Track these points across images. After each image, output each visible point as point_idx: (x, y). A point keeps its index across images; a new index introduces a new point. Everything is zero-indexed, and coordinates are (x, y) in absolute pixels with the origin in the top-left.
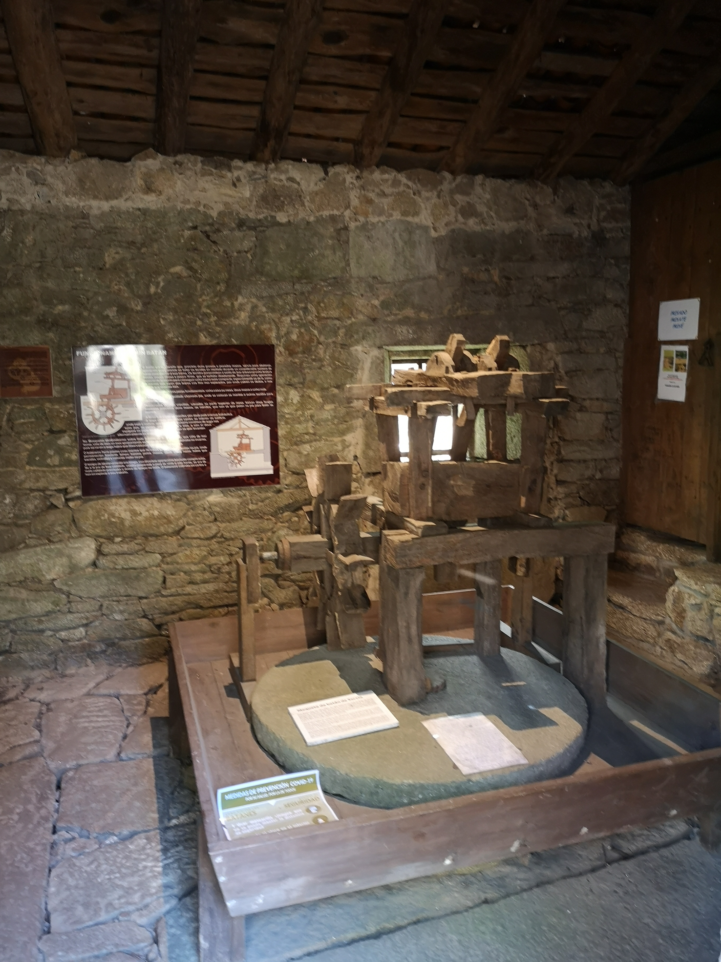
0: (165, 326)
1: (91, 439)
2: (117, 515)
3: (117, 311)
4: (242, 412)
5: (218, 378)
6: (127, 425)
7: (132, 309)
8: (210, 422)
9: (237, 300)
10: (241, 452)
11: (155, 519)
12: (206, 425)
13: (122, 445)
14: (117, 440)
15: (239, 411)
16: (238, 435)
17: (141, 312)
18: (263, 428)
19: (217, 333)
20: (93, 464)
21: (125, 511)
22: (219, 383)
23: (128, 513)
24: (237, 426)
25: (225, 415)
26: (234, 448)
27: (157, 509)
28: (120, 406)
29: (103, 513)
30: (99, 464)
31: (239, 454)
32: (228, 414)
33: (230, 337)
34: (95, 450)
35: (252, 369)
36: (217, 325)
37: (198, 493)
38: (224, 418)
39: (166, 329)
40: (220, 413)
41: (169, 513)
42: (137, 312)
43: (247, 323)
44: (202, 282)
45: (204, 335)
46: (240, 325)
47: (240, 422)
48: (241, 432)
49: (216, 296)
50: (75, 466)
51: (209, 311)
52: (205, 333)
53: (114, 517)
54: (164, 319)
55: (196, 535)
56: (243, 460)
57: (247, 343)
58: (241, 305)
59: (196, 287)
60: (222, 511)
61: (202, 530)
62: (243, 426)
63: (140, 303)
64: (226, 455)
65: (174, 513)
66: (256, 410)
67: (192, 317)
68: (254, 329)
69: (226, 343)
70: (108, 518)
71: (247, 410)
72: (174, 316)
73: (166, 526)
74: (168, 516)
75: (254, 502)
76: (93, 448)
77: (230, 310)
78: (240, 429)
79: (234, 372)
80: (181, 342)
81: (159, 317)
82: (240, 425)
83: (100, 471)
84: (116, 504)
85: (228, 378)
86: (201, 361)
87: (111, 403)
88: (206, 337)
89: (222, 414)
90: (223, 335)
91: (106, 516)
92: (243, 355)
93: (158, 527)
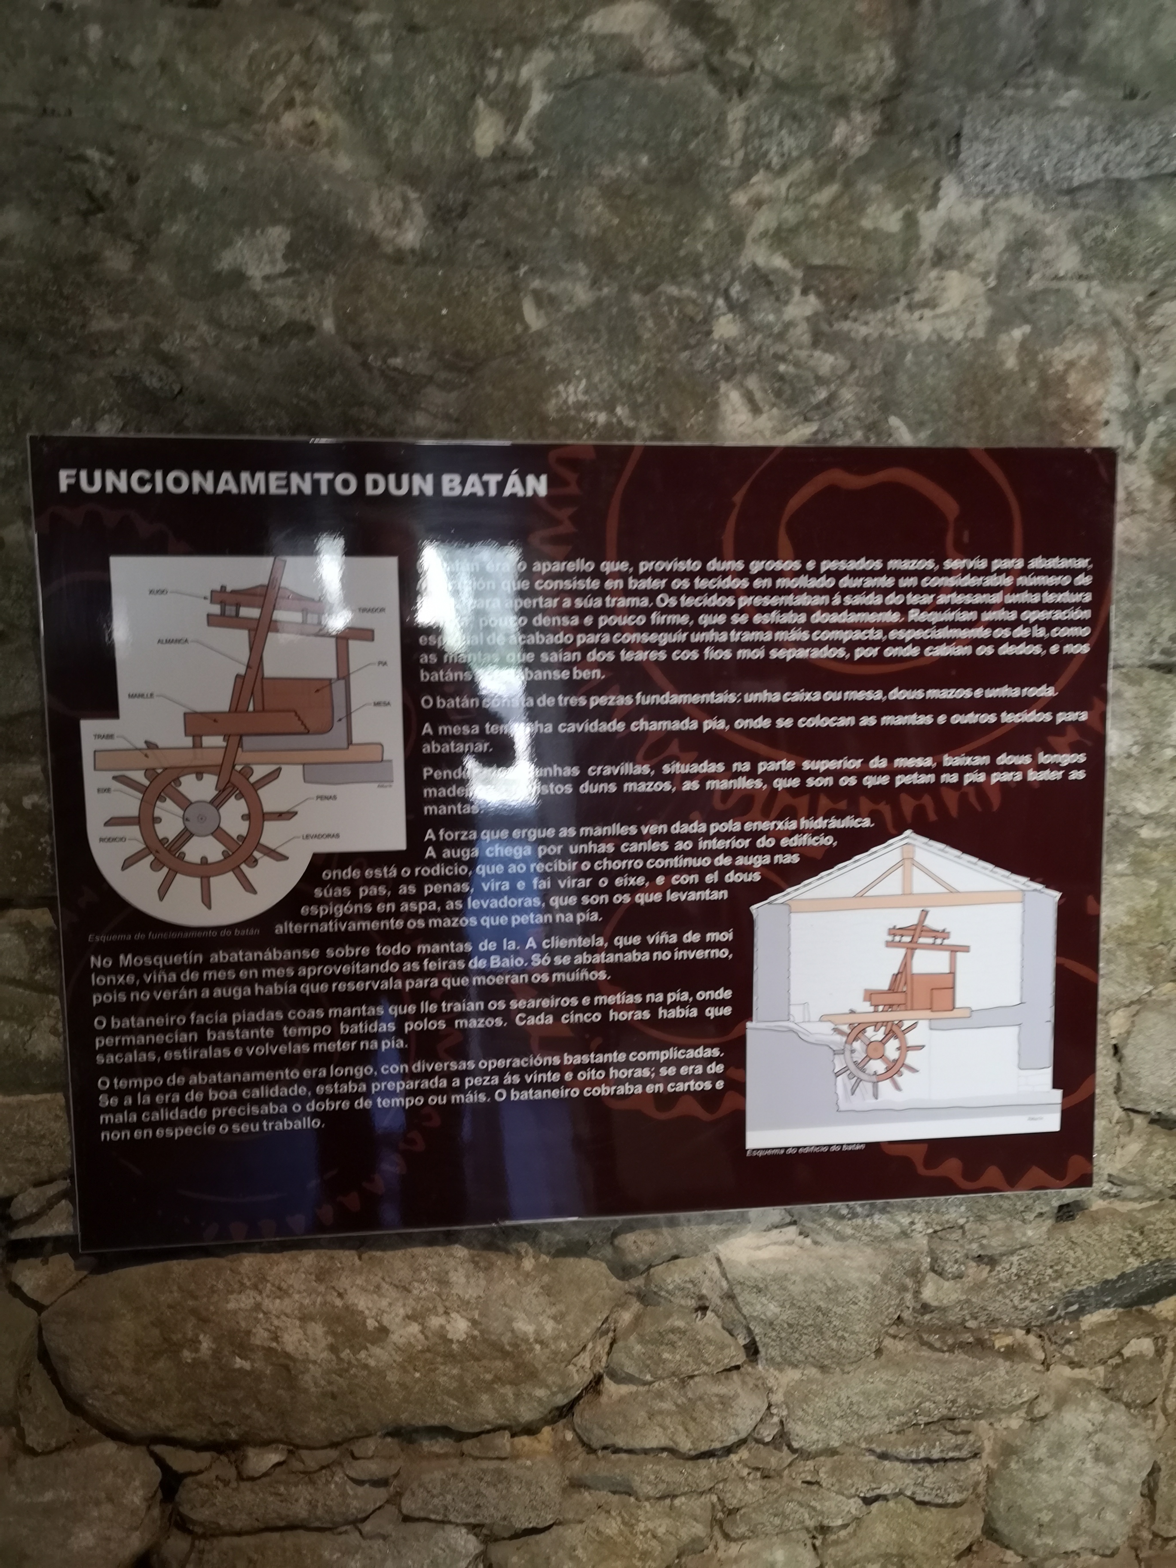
0: (544, 339)
1: (138, 949)
2: (260, 1336)
3: (292, 251)
4: (920, 811)
5: (810, 627)
6: (327, 875)
7: (373, 243)
8: (759, 861)
9: (933, 201)
10: (907, 1018)
11: (450, 1357)
12: (731, 877)
13: (298, 980)
14: (272, 955)
15: (908, 804)
16: (894, 931)
17: (423, 257)
18: (1022, 897)
19: (820, 381)
20: (146, 1083)
21: (305, 1318)
22: (816, 653)
23: (318, 1329)
24: (892, 885)
25: (834, 823)
26: (870, 995)
27: (464, 1305)
28: (292, 773)
29: (189, 1327)
30: (175, 1080)
31: (893, 1031)
32: (849, 822)
33: (887, 406)
34: (157, 1008)
35: (991, 581)
36: (818, 339)
37: (672, 1223)
38: (828, 841)
39: (551, 355)
40: (812, 814)
41: (525, 1326)
42: (399, 257)
43: (979, 332)
44: (754, 99)
45: (749, 397)
46: (940, 342)
47: (907, 861)
48: (908, 917)
49: (826, 177)
50: (52, 1088)
51: (779, 262)
52: (752, 382)
53: (244, 1348)
54: (542, 300)
55: (654, 1438)
56: (912, 1058)
57: (970, 443)
58: (951, 228)
59: (722, 119)
60: (787, 1315)
61: (686, 1411)
62: (921, 884)
63: (418, 209)
64: (824, 1031)
65: (549, 1327)
66: (996, 801)
67: (688, 291)
68: (1011, 362)
69: (857, 438)
70: (216, 1354)
71: (951, 801)
72: (595, 283)
73: (508, 1391)
74: (519, 1340)
75: (951, 1268)
76: (145, 996)
77: (896, 255)
78: (906, 897)
79: (893, 599)
80: (629, 433)
81: (516, 288)
82: (907, 880)
83: (175, 1115)
84: (259, 1282)
85: (863, 626)
86: (728, 538)
87: (243, 757)
88: (756, 409)
89: (820, 823)
90: (847, 394)
91: (206, 1345)
92: (950, 506)
93: (467, 1398)
